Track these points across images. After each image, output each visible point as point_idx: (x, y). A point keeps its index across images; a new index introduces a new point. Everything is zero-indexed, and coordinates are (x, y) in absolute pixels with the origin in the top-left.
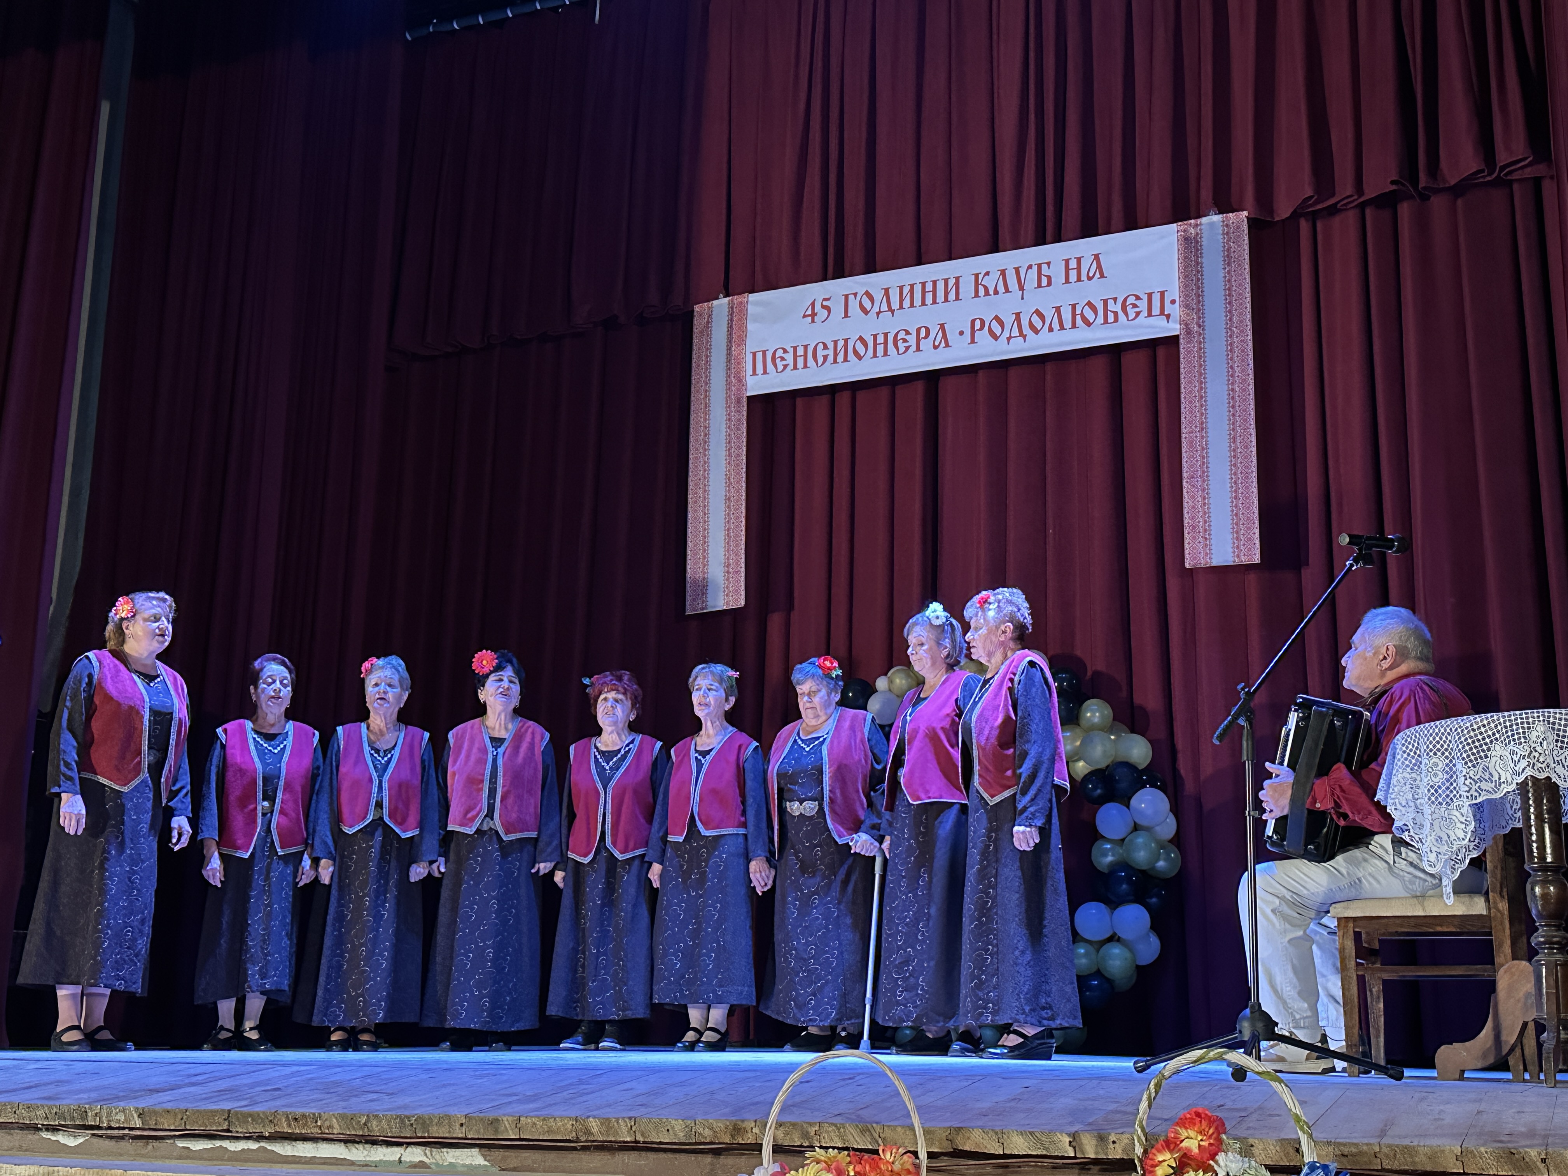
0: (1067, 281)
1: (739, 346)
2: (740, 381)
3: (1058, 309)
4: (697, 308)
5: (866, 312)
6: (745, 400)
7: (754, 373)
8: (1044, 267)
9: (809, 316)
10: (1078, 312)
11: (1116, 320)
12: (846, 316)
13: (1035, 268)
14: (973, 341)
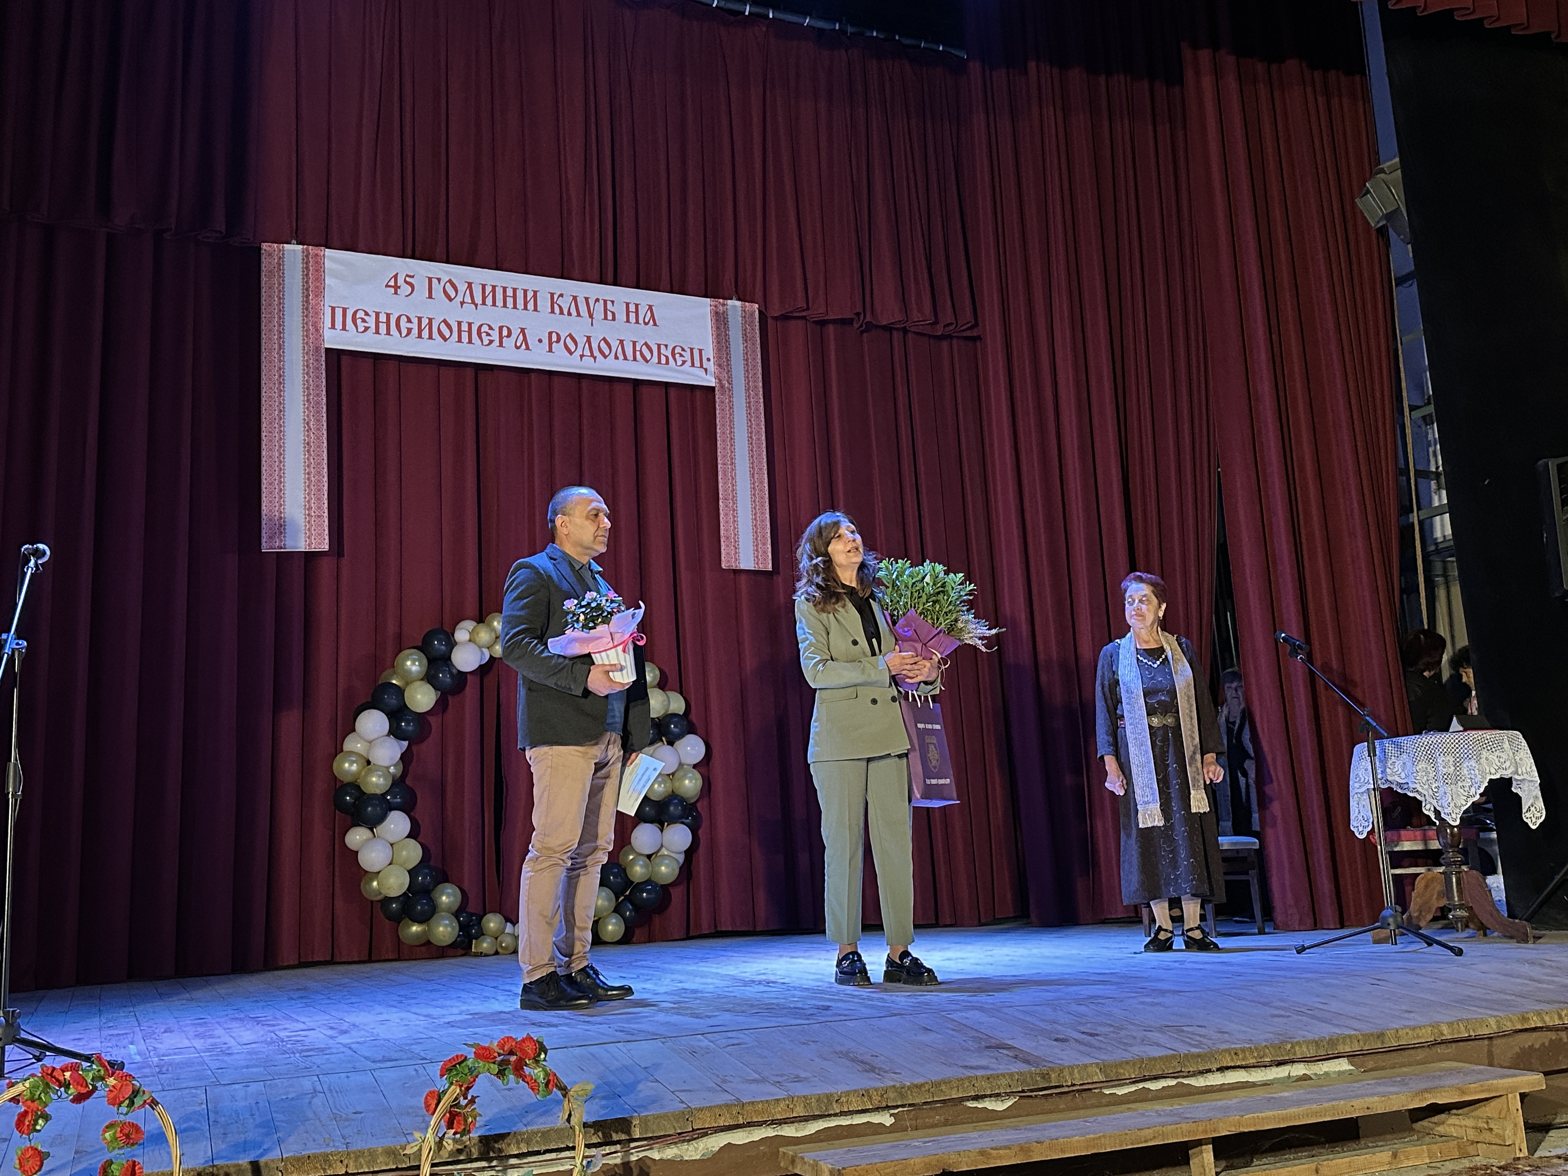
0: (628, 321)
1: (317, 296)
2: (318, 331)
3: (621, 342)
4: (265, 246)
5: (451, 299)
6: (323, 351)
7: (333, 326)
8: (609, 304)
9: (390, 286)
10: (638, 348)
11: (667, 363)
12: (430, 297)
13: (602, 302)
14: (550, 350)
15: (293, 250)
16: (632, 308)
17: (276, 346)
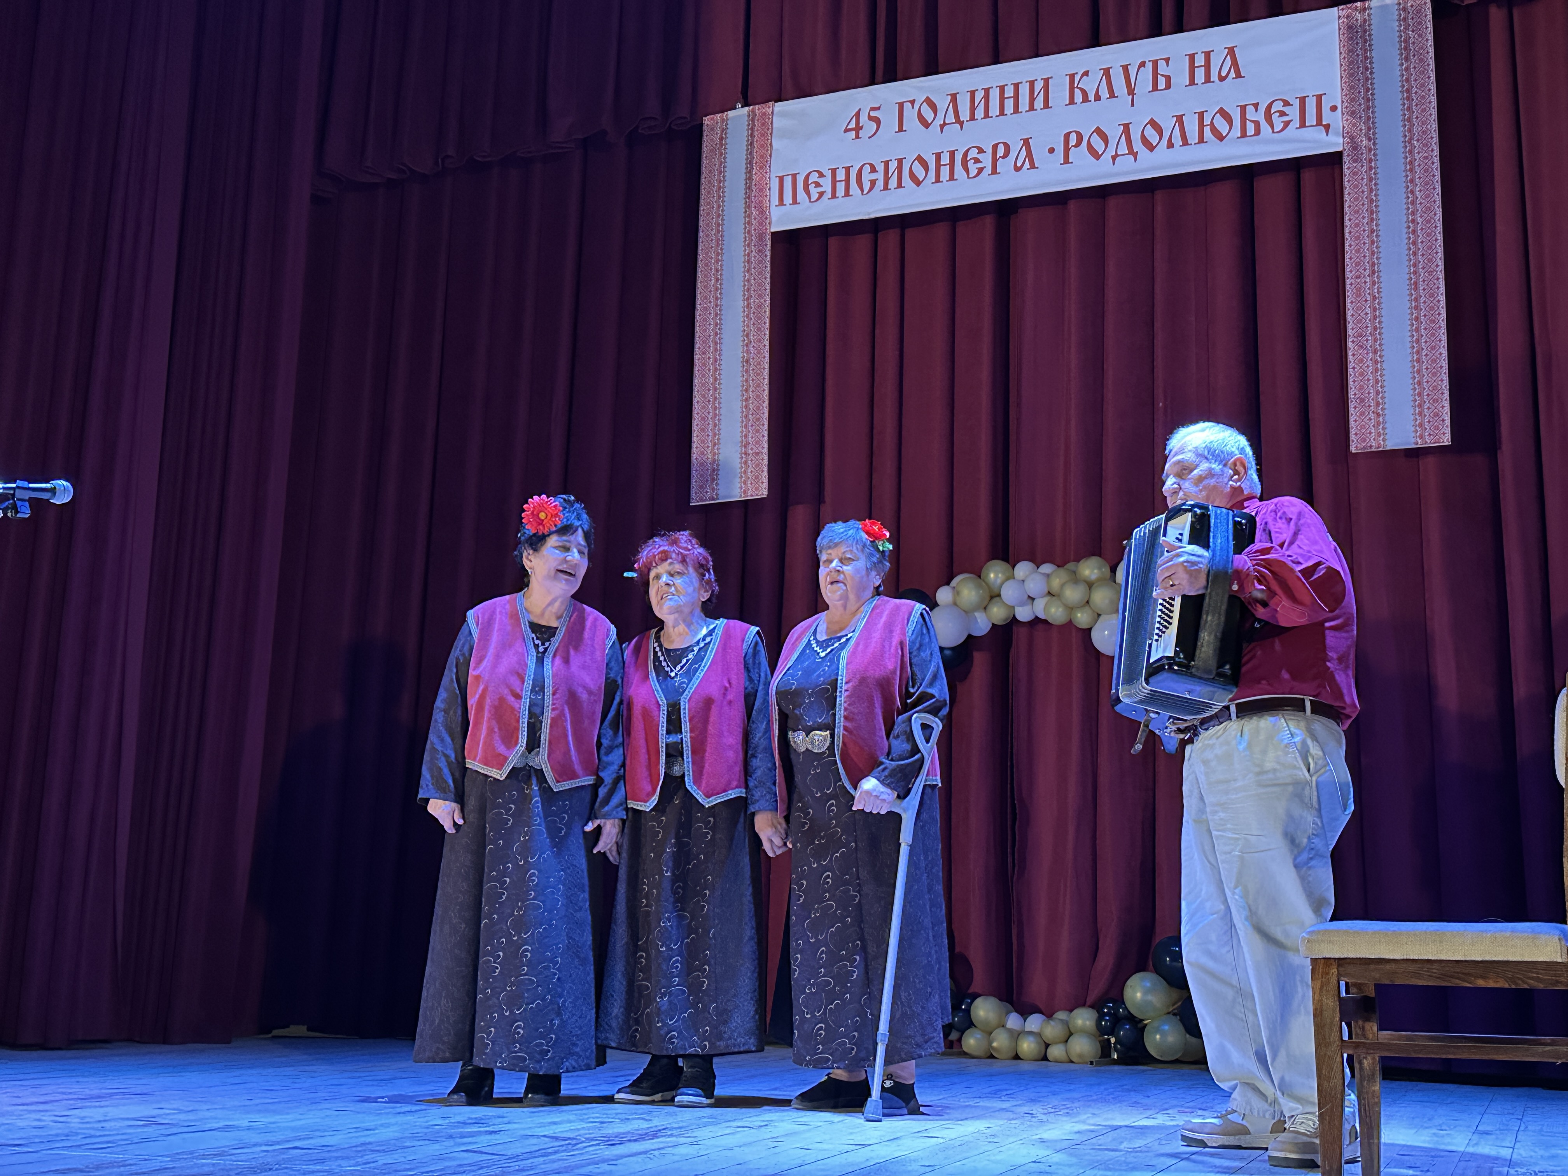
0: (1192, 82)
1: (761, 168)
2: (762, 212)
3: (1180, 119)
4: (707, 120)
5: (926, 125)
6: (769, 237)
7: (781, 202)
8: (1162, 64)
9: (851, 130)
10: (1207, 121)
11: (1258, 132)
12: (901, 129)
13: (1149, 66)
14: (1066, 161)
15: (738, 116)
16: (1200, 60)
17: (714, 243)
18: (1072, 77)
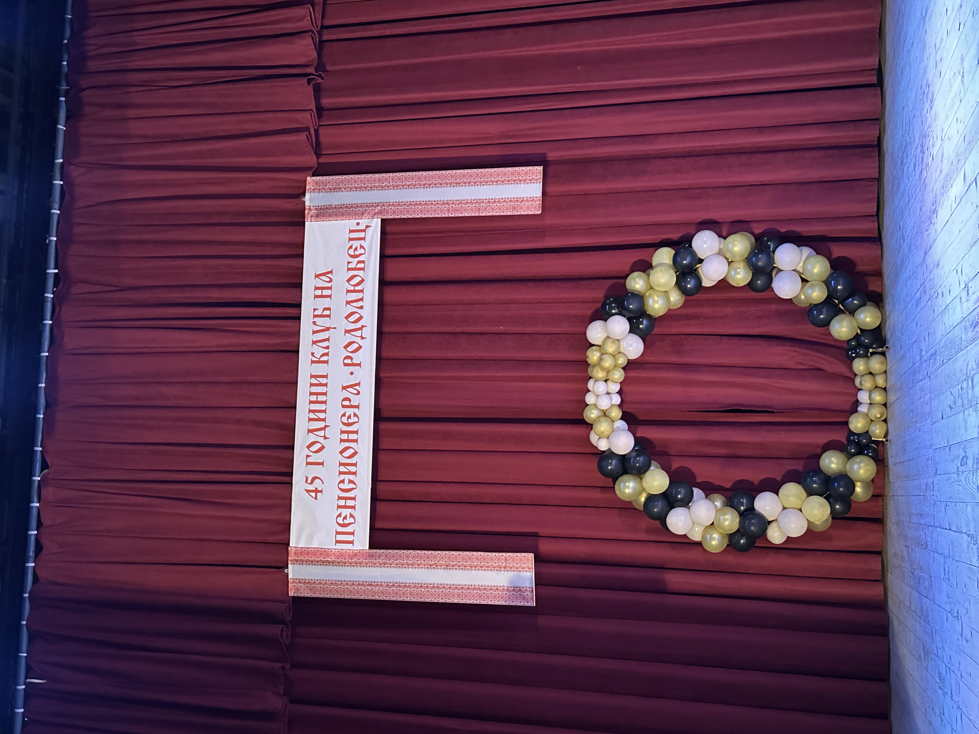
0: (330, 296)
1: (328, 555)
2: (356, 555)
3: (348, 303)
4: (291, 594)
5: (323, 448)
6: (371, 551)
7: (352, 542)
8: (317, 313)
9: (316, 495)
10: (352, 288)
11: (363, 262)
12: (322, 464)
13: (316, 319)
14: (359, 365)
15: (293, 571)
16: (319, 293)
17: (370, 588)
18: (313, 362)
